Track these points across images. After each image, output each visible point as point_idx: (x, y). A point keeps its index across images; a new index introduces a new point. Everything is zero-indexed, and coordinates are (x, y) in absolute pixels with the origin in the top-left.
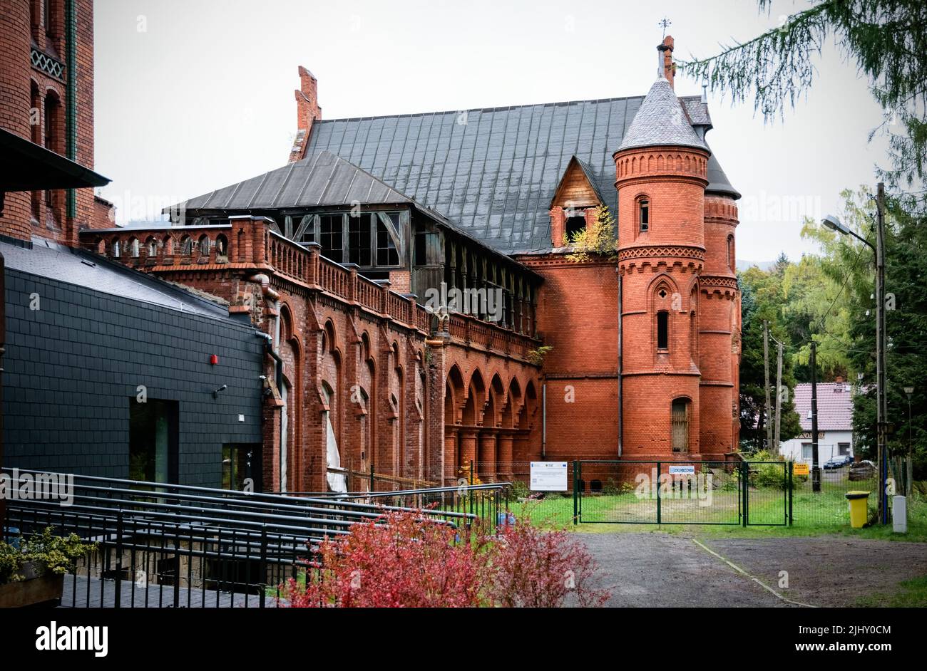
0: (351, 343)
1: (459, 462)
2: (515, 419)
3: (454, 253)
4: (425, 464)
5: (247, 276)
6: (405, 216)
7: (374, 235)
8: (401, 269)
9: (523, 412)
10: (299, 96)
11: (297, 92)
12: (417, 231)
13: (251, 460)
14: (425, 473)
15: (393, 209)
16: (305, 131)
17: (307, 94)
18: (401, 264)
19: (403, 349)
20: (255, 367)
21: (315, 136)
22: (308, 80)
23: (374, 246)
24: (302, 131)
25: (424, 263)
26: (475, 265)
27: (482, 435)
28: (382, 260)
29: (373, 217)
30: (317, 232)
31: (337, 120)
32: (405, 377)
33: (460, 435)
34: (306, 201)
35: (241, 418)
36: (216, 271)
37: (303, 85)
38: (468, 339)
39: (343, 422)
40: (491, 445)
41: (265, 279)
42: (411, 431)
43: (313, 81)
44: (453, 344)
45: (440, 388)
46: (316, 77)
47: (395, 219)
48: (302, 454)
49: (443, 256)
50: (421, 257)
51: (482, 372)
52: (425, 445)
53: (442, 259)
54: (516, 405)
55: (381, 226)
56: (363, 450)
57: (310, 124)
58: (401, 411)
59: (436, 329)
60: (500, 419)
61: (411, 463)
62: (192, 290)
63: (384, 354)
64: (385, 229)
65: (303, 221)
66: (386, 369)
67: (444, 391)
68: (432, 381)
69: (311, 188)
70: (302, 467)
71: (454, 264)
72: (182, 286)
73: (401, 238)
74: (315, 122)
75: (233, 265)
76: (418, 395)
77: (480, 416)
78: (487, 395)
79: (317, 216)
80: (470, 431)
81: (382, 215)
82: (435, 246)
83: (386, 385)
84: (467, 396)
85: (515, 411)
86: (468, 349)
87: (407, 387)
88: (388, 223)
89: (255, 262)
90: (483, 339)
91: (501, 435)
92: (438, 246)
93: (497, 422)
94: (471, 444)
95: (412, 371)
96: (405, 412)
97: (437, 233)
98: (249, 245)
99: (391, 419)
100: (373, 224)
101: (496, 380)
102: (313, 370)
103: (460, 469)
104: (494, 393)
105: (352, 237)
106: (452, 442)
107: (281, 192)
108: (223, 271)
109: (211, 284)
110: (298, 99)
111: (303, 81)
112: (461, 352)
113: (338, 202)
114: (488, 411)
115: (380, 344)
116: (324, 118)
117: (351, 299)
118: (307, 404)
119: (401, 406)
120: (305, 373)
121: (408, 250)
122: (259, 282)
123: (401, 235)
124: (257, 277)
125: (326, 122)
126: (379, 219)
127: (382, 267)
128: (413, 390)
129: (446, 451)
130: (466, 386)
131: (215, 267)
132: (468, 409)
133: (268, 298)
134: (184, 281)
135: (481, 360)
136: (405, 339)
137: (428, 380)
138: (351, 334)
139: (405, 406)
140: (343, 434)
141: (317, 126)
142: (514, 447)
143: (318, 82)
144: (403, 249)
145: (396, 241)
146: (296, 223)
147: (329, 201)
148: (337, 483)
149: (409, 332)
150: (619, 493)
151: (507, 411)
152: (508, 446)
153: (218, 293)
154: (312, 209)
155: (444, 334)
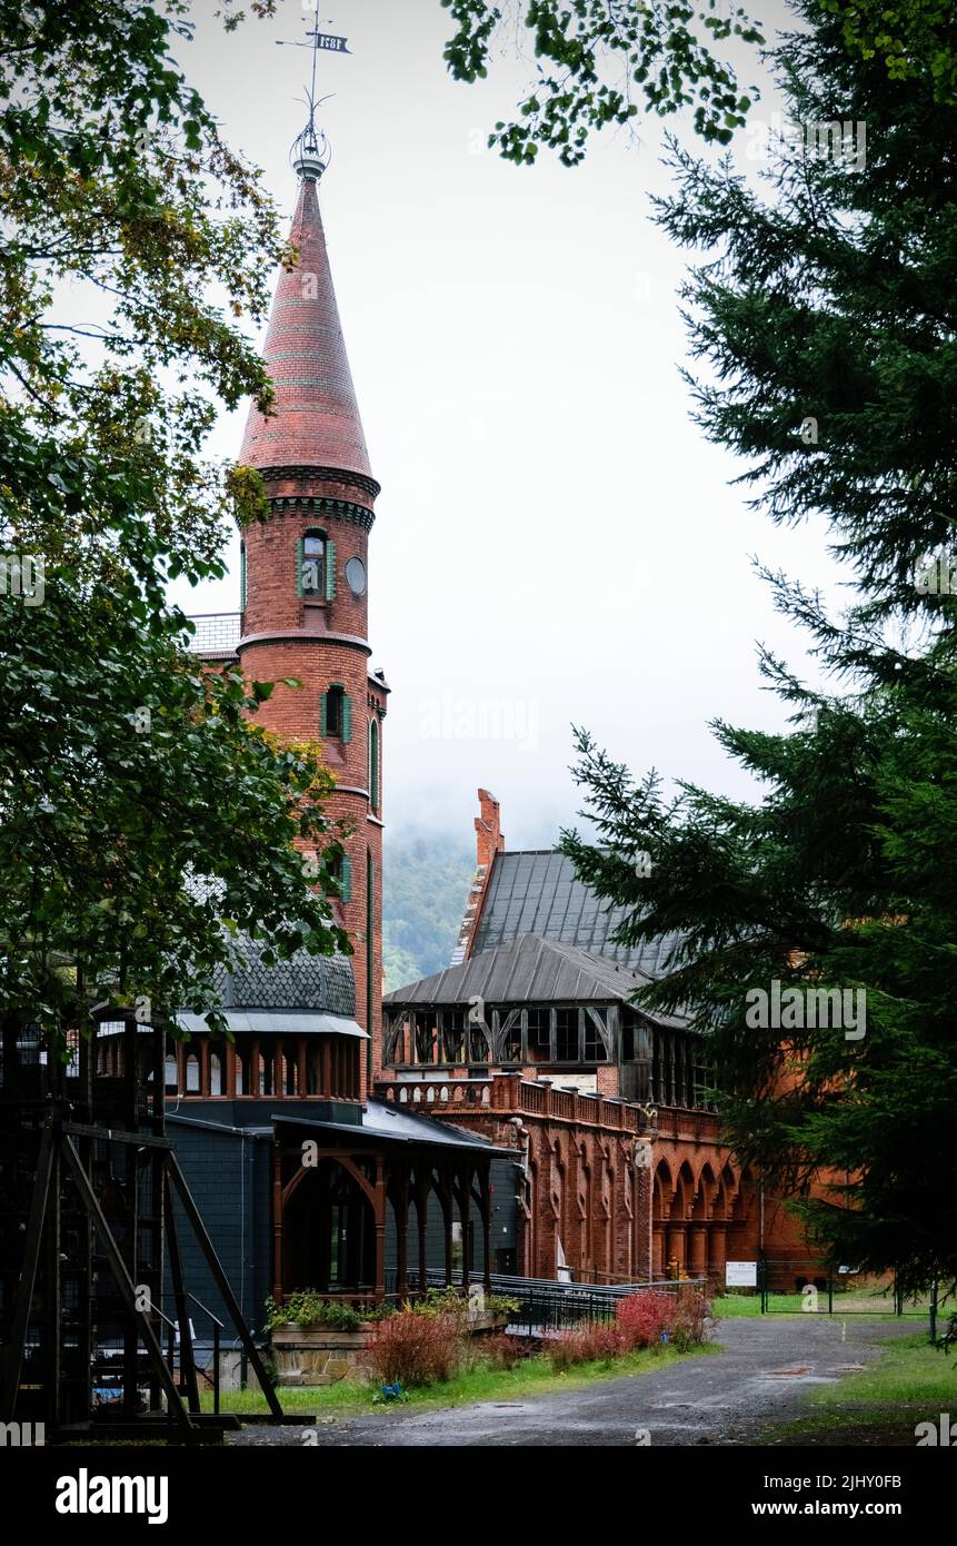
0: (573, 1156)
1: (667, 1258)
2: (728, 1209)
3: (662, 1046)
4: (633, 1263)
5: (505, 1119)
6: (613, 1012)
7: (582, 1030)
8: (609, 1065)
9: (738, 1202)
10: (479, 825)
11: (477, 820)
12: (625, 1024)
13: (509, 1261)
14: (633, 1270)
15: (602, 1005)
16: (485, 866)
17: (489, 823)
18: (609, 1059)
19: (614, 1150)
20: (512, 1190)
21: (498, 871)
22: (490, 805)
23: (582, 1042)
24: (482, 867)
25: (632, 1058)
26: (683, 1051)
27: (691, 1229)
28: (590, 1056)
29: (581, 1011)
30: (524, 1026)
31: (524, 853)
32: (616, 1176)
33: (667, 1230)
34: (513, 996)
35: (505, 1230)
36: (481, 1115)
37: (483, 812)
38: (676, 1132)
39: (567, 1226)
40: (701, 1239)
41: (519, 1121)
42: (621, 1229)
43: (495, 805)
44: (661, 1139)
45: (648, 1184)
46: (498, 800)
47: (603, 1015)
48: (538, 1255)
49: (651, 1051)
50: (628, 1051)
51: (691, 1163)
52: (633, 1242)
53: (650, 1054)
54: (729, 1194)
55: (589, 1021)
56: (583, 1250)
57: (492, 857)
58: (612, 1210)
59: (644, 1125)
60: (711, 1210)
61: (621, 1260)
62: (461, 1128)
63: (599, 1160)
64: (593, 1024)
65: (511, 1015)
66: (600, 1175)
67: (652, 1187)
68: (640, 1178)
69: (517, 980)
70: (539, 1266)
71: (662, 1056)
72: (454, 1125)
73: (609, 1034)
74: (498, 854)
75: (494, 1111)
76: (627, 1194)
77: (688, 1209)
78: (697, 1187)
79: (524, 1011)
80: (678, 1225)
81: (590, 1010)
82: (643, 1040)
83: (600, 1189)
84: (675, 1190)
85: (728, 1200)
86: (676, 1142)
87: (617, 1186)
88: (596, 1018)
89: (511, 1108)
90: (692, 1128)
91: (712, 1228)
92: (646, 1041)
93: (708, 1214)
94: (680, 1239)
95: (622, 1172)
96: (616, 1211)
97: (645, 1028)
98: (507, 1095)
99: (605, 1221)
100: (581, 1019)
101: (707, 1169)
102: (547, 1185)
103: (667, 1265)
104: (704, 1183)
105: (560, 1032)
106: (659, 1238)
107: (488, 983)
108: (487, 1115)
109: (477, 1124)
110: (477, 829)
111: (483, 807)
112: (669, 1146)
113: (546, 997)
114: (698, 1203)
115: (594, 1151)
116: (508, 849)
117: (573, 1117)
118: (542, 1212)
119: (612, 1206)
120: (541, 1188)
121: (616, 1047)
122: (515, 1124)
123: (609, 1031)
124: (513, 1119)
125: (510, 854)
126: (587, 1014)
127: (590, 1062)
128: (623, 1190)
129: (654, 1247)
130: (674, 1180)
131: (480, 1112)
132: (676, 1203)
133: (521, 1135)
134: (455, 1122)
135: (691, 1150)
136: (615, 1141)
137: (636, 1176)
138: (573, 1148)
139: (616, 1205)
140: (567, 1237)
141: (500, 858)
142: (727, 1239)
143: (501, 808)
144: (611, 1045)
145: (604, 1036)
146: (503, 1017)
147: (536, 996)
148: (564, 1277)
149: (618, 1135)
150: (844, 1291)
151: (718, 1202)
152: (721, 1239)
153: (482, 1131)
154: (520, 1004)
155: (651, 1131)
